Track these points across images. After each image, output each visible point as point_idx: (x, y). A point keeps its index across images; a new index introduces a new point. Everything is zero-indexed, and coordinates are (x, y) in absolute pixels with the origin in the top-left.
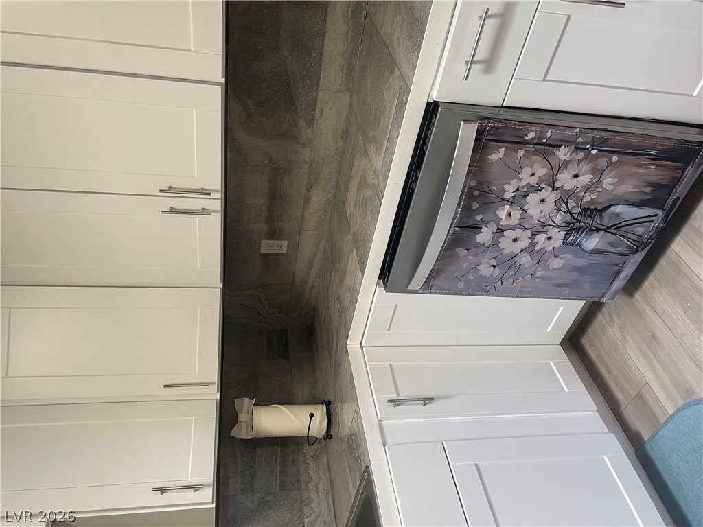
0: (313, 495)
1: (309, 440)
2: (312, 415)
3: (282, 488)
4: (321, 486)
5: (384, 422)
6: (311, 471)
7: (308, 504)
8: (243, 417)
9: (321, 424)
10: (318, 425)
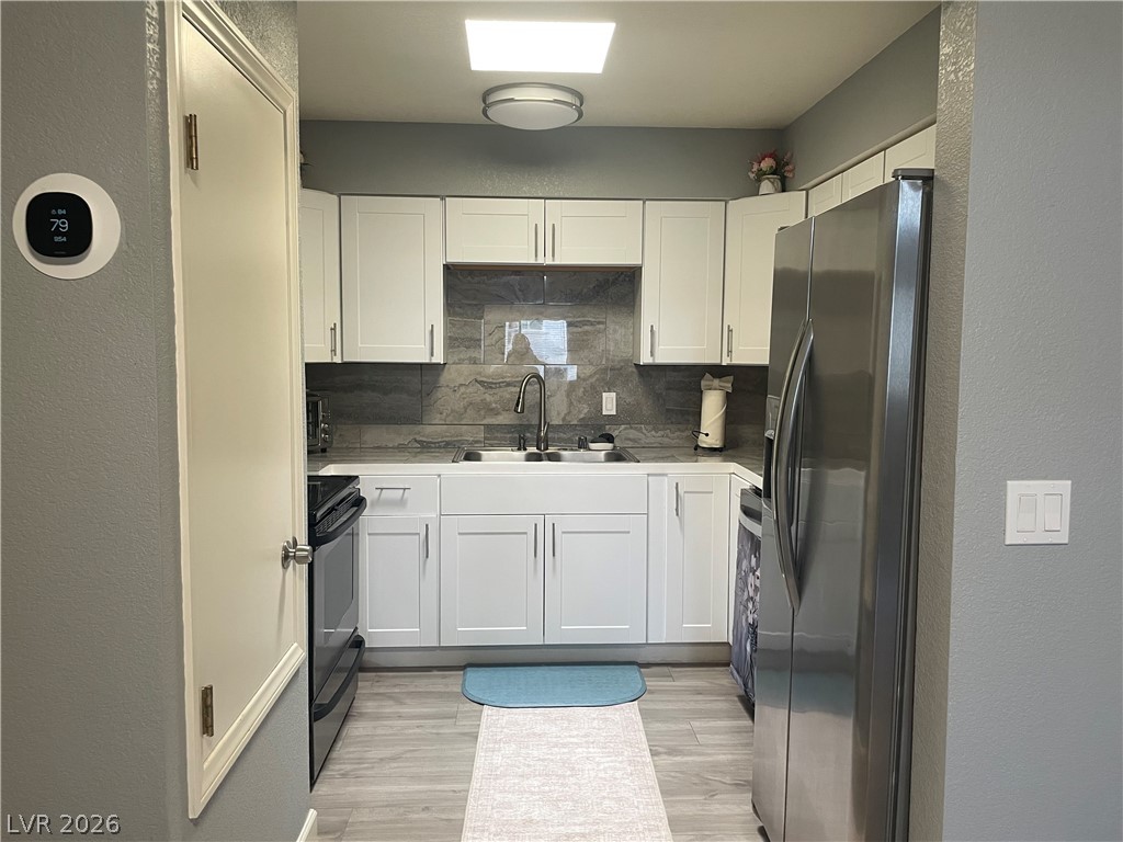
0: (660, 433)
1: (697, 431)
2: (707, 435)
3: (668, 410)
4: (666, 440)
5: (666, 478)
6: (678, 433)
7: (654, 429)
8: (716, 382)
9: (705, 442)
10: (704, 442)
